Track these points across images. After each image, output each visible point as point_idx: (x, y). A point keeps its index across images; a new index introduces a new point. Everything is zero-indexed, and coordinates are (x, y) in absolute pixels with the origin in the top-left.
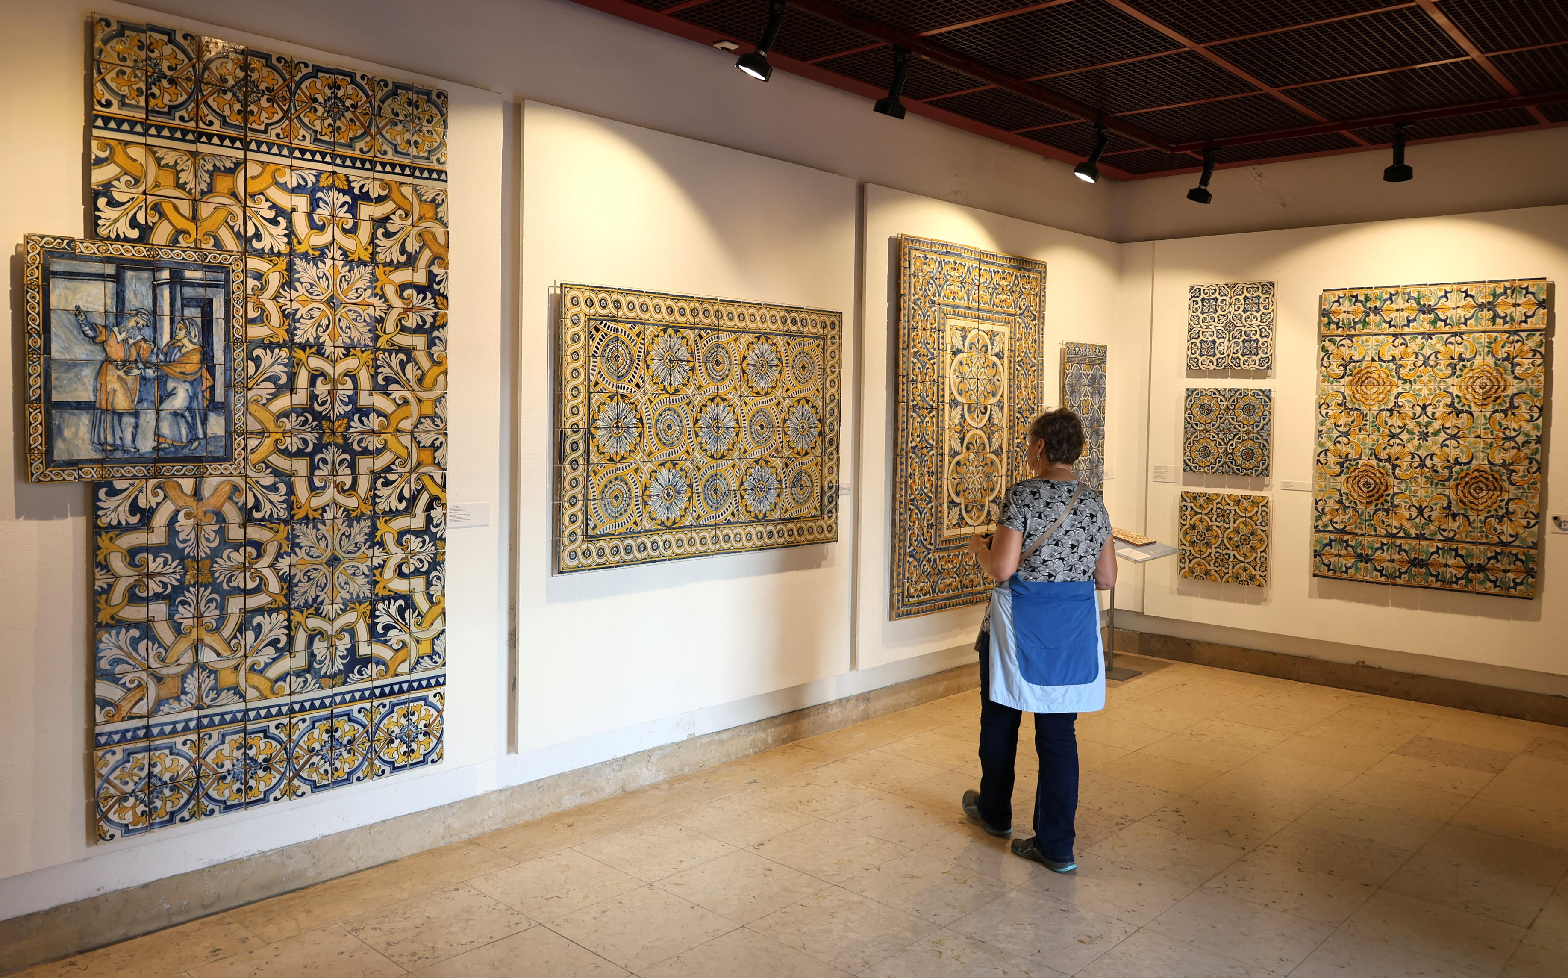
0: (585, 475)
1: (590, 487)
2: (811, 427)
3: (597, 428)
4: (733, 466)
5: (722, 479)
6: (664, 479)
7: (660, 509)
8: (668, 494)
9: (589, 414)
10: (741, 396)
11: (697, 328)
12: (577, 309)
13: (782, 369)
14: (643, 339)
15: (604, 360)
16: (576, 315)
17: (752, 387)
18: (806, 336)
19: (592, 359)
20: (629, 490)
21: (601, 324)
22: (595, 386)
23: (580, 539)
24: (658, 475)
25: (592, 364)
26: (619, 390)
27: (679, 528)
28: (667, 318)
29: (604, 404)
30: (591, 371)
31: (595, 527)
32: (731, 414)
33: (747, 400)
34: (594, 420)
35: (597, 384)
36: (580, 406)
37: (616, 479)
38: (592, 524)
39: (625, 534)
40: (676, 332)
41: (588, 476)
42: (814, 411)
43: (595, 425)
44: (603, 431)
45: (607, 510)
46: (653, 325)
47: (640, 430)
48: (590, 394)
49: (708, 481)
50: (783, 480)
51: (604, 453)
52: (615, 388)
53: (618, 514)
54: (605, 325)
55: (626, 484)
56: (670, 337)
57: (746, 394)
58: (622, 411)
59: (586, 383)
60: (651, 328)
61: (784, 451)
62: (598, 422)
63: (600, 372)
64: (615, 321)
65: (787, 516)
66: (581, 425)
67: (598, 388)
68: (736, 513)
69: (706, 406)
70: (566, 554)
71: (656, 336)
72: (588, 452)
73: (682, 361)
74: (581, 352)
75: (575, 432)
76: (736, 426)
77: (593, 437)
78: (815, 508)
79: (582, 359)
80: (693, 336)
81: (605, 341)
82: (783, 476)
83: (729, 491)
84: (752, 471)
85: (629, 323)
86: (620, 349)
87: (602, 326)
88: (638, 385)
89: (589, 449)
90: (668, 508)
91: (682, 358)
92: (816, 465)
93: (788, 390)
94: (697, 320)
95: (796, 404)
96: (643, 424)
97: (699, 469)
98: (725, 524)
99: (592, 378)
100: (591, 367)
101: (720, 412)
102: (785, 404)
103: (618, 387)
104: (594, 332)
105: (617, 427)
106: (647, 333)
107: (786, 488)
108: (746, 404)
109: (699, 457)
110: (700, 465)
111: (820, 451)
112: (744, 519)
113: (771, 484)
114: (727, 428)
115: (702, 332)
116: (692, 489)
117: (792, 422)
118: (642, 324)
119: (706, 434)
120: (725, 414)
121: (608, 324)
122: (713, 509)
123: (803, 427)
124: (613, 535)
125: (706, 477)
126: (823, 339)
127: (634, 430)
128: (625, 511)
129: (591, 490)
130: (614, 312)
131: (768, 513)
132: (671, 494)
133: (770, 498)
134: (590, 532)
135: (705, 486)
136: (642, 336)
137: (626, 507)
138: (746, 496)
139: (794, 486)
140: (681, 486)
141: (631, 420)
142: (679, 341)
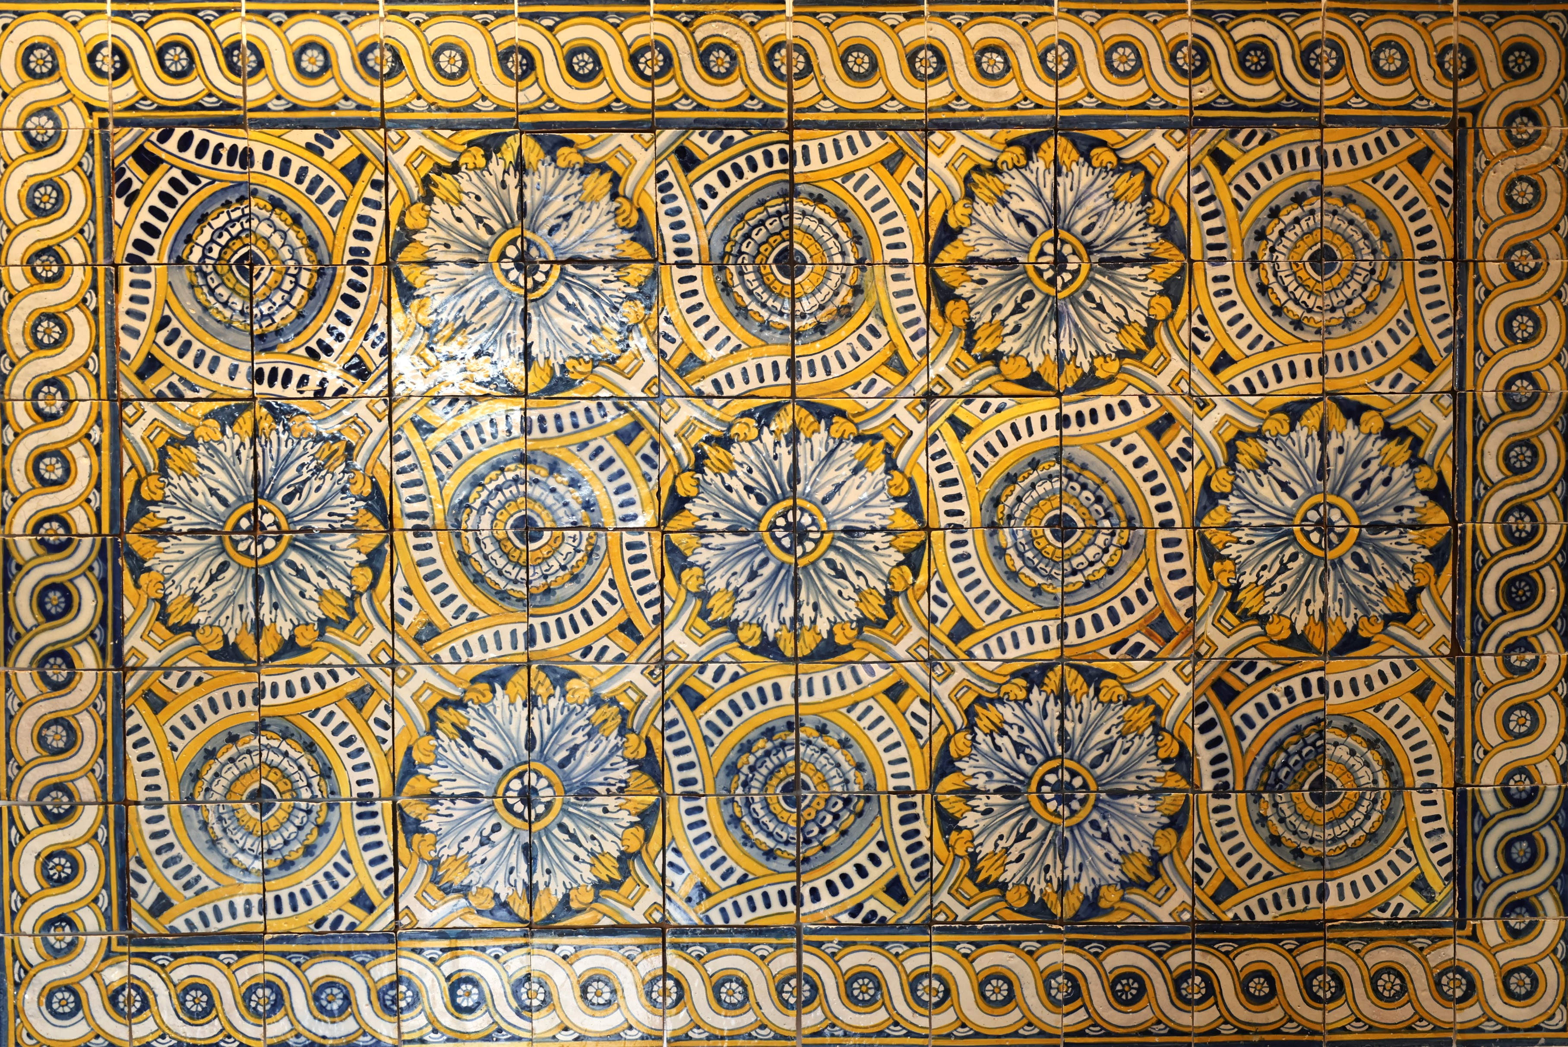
0: (106, 707)
1: (133, 754)
2: (1377, 527)
3: (162, 534)
4: (895, 692)
5: (830, 742)
6: (507, 736)
7: (491, 853)
8: (528, 795)
9: (117, 479)
10: (929, 397)
11: (666, 124)
12: (50, 91)
13: (1187, 270)
14: (376, 185)
15: (185, 275)
16: (46, 111)
17: (996, 357)
18: (1334, 120)
19: (127, 275)
20: (326, 772)
21: (164, 137)
22: (142, 374)
23: (92, 946)
24: (472, 719)
25: (126, 292)
26: (262, 388)
27: (592, 931)
28: (505, 93)
29: (191, 440)
30: (123, 320)
31: (162, 905)
32: (876, 474)
33: (969, 413)
34: (142, 506)
35: (151, 365)
36: (77, 450)
37: (260, 727)
38: (146, 894)
39: (308, 938)
40: (551, 148)
41: (122, 715)
42: (1398, 452)
43: (148, 522)
44: (190, 546)
45: (214, 843)
46: (431, 125)
47: (372, 541)
48: (118, 403)
49: (746, 747)
50: (1205, 756)
51: (192, 628)
52: (242, 380)
53: (272, 862)
54: (185, 143)
55: (310, 747)
56: (520, 167)
57: (958, 386)
58: (281, 469)
59: (100, 363)
60: (416, 139)
61: (1207, 628)
62: (164, 512)
63: (164, 322)
64: (235, 123)
65: (1232, 910)
66: (81, 521)
67: (158, 382)
68: (911, 885)
69: (725, 442)
70: (30, 997)
71: (440, 169)
72: (119, 624)
73: (584, 263)
74: (75, 251)
75: (54, 549)
76: (905, 521)
77: (139, 567)
78: (1421, 885)
79: (78, 277)
80: (644, 157)
81: (187, 203)
82: (1201, 741)
83: (870, 792)
84: (1008, 713)
85: (305, 125)
86: (264, 229)
87: (172, 145)
88: (360, 370)
89: (118, 611)
90: (528, 852)
91: (587, 251)
92: (1422, 692)
93: (1223, 361)
94: (665, 91)
95: (1277, 425)
96: (387, 519)
97: (695, 701)
98: (849, 929)
99: (127, 343)
100: (124, 304)
101: (806, 465)
102: (1206, 425)
103: (257, 376)
104: (134, 172)
105: (257, 530)
106: (398, 159)
107: (1222, 791)
108: (961, 429)
109: (693, 650)
110: (703, 683)
111: (1442, 629)
112: (962, 913)
113: (1123, 772)
114: (851, 532)
115: (698, 142)
116: (659, 780)
117: (1253, 504)
118: (369, 125)
119: (731, 556)
120: (832, 476)
121: (199, 134)
122: (782, 864)
123: (1324, 526)
124: (256, 938)
125: (735, 734)
126: (1457, 128)
127: (344, 540)
128: (309, 850)
129: (136, 767)
130: (229, 88)
131: (1111, 897)
132: (546, 794)
133: (1119, 830)
134: (140, 922)
135: (732, 769)
136: (369, 172)
137: (310, 835)
138: (970, 820)
139: (1273, 786)
140: (597, 766)
141: (323, 503)
142: (570, 184)
